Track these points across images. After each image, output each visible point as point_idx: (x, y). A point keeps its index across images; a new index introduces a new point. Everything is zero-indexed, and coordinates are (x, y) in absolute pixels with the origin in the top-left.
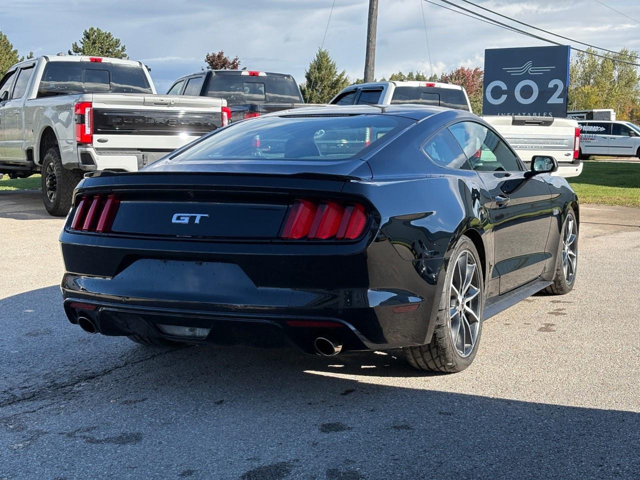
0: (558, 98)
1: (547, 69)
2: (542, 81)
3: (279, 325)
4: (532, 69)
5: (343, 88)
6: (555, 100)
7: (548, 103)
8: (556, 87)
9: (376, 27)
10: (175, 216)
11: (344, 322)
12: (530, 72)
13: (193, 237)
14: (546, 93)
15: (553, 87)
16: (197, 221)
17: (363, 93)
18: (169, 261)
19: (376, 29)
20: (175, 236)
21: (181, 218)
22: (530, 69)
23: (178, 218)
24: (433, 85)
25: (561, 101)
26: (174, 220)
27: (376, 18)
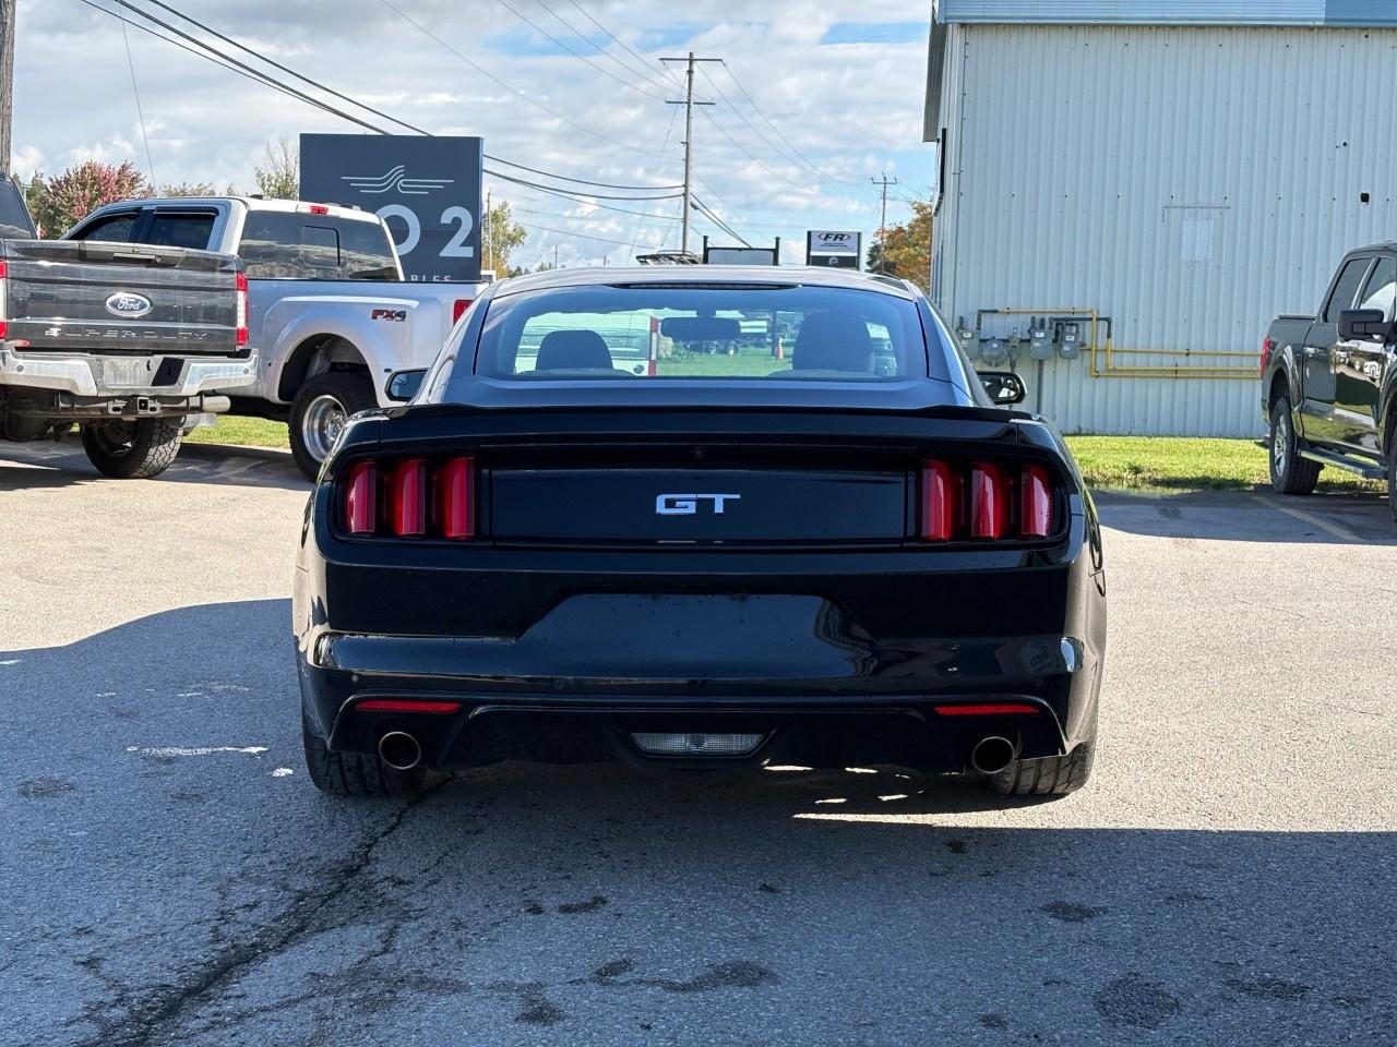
0: (462, 245)
1: (438, 183)
2: (428, 208)
3: (919, 716)
4: (404, 183)
5: (89, 213)
6: (454, 249)
7: (441, 254)
8: (457, 222)
9: (12, 64)
10: (661, 500)
11: (1038, 699)
12: (403, 189)
13: (700, 542)
14: (436, 235)
15: (449, 222)
16: (719, 508)
17: (158, 220)
18: (665, 596)
19: (12, 70)
20: (654, 542)
21: (678, 503)
22: (401, 182)
23: (670, 504)
24: (325, 210)
25: (468, 252)
26: (661, 509)
27: (13, 44)
